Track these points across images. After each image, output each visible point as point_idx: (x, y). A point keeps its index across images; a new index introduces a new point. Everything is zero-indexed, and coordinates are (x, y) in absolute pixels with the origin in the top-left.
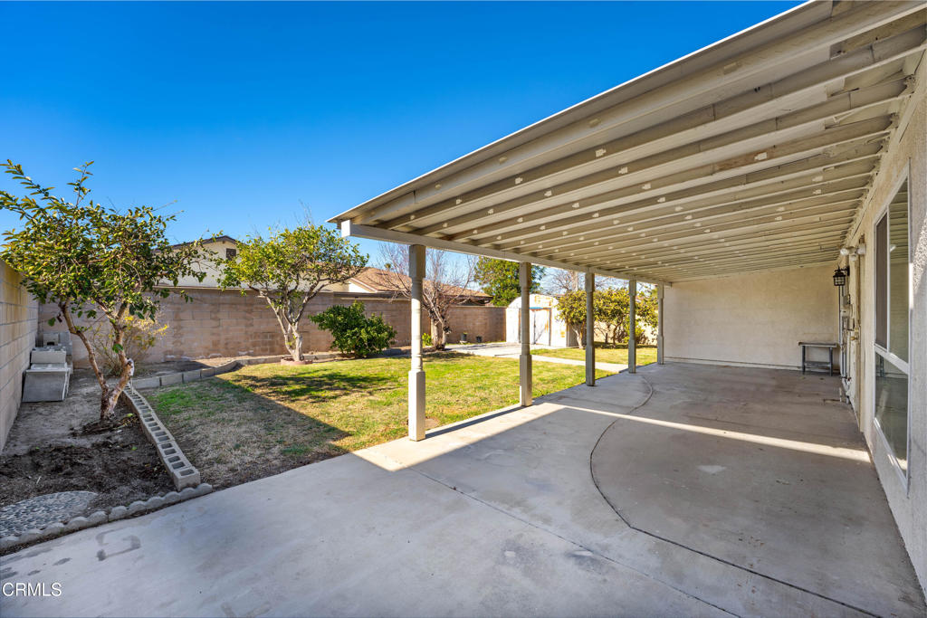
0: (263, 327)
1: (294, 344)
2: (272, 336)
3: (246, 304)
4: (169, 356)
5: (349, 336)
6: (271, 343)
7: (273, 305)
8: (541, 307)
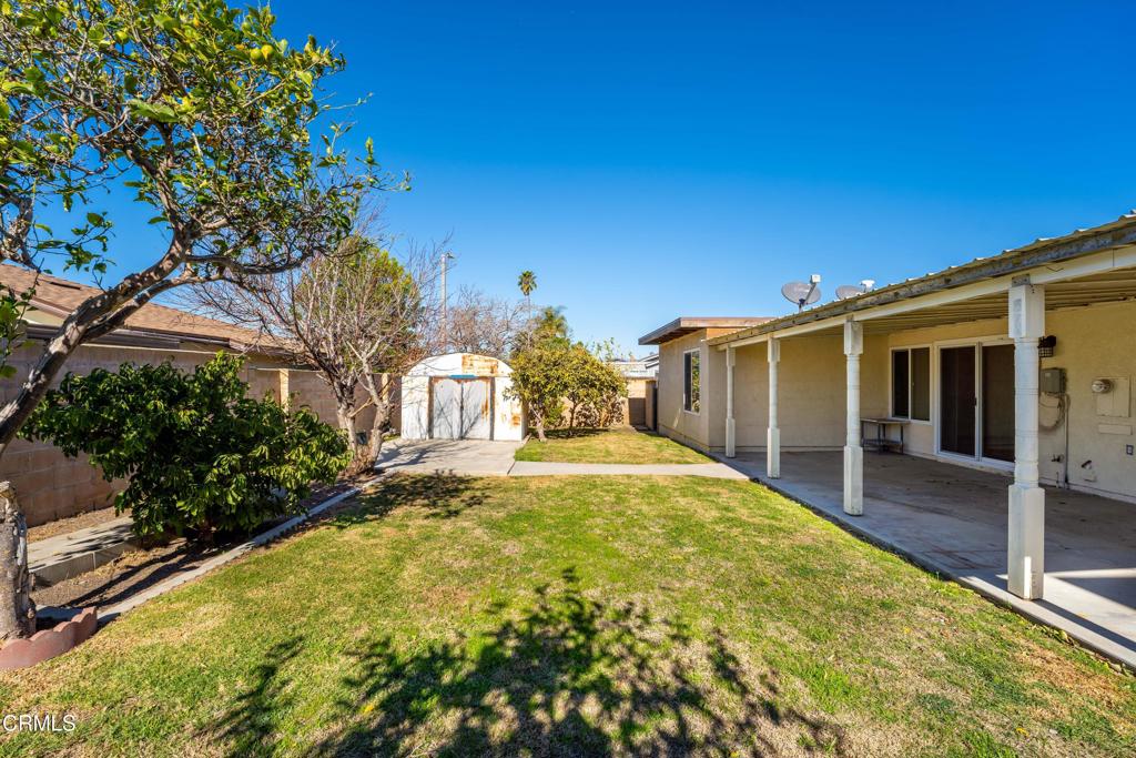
8: (476, 375)
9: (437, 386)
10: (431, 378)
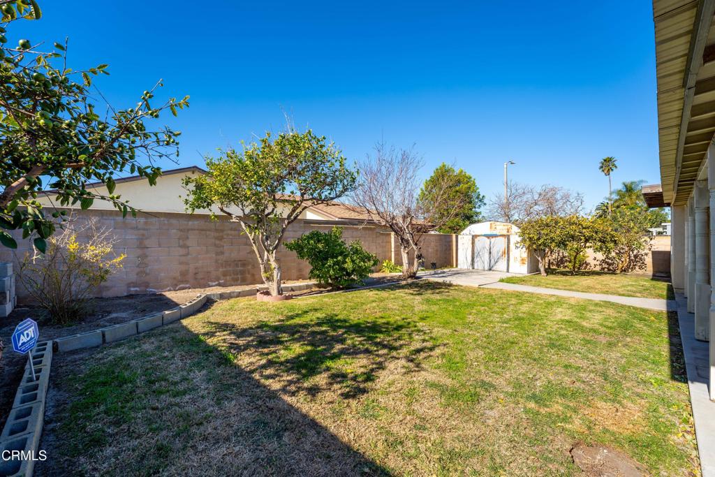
0: (234, 255)
1: (272, 275)
2: (244, 265)
3: (216, 230)
4: (132, 289)
5: (330, 266)
6: (242, 273)
7: (247, 231)
8: (498, 234)
9: (476, 240)
10: (473, 236)
